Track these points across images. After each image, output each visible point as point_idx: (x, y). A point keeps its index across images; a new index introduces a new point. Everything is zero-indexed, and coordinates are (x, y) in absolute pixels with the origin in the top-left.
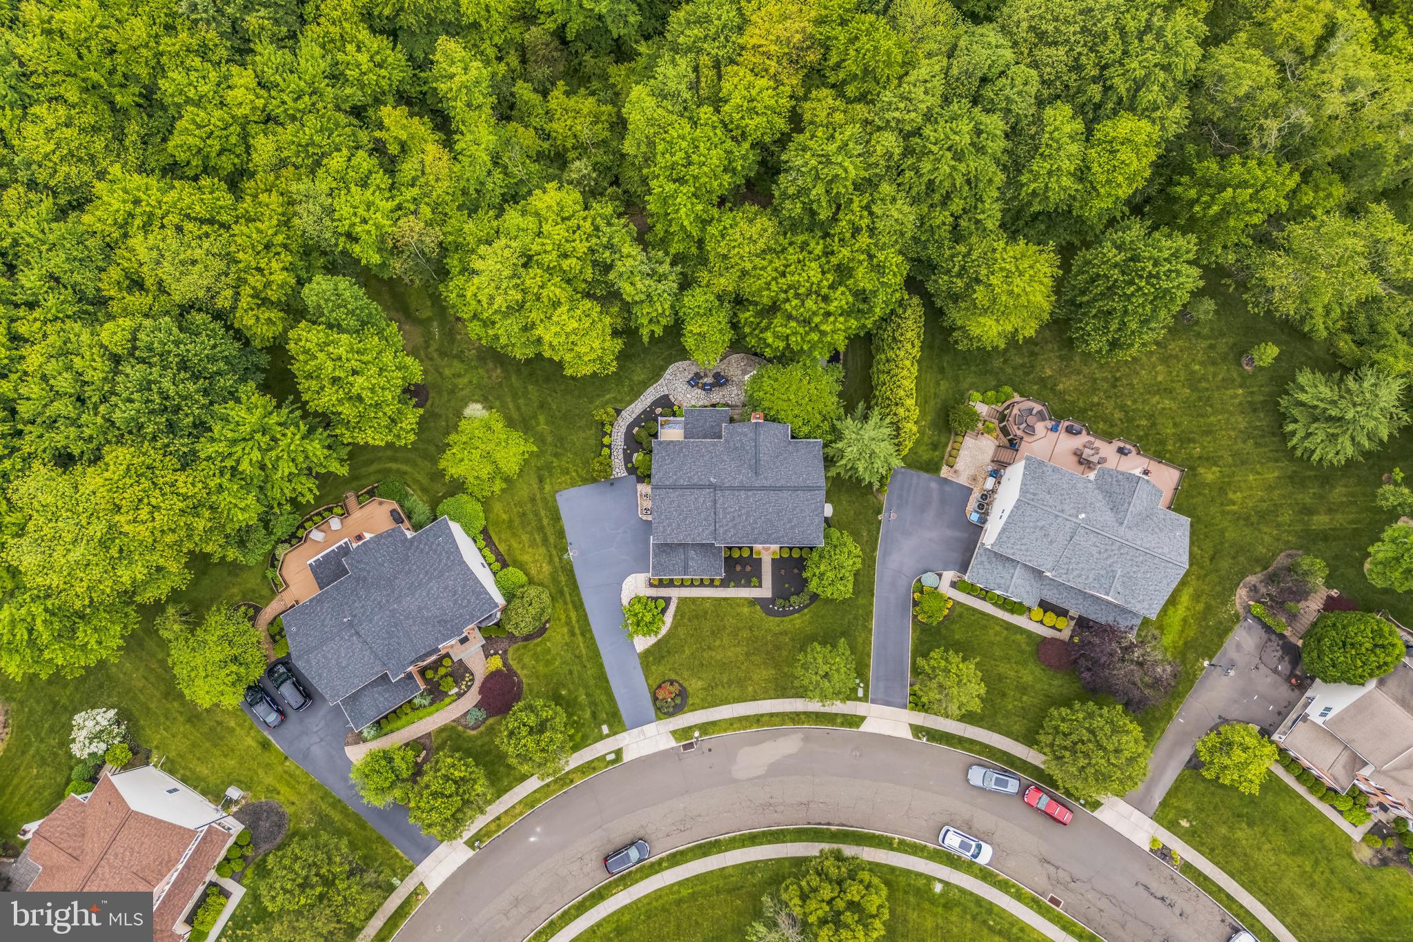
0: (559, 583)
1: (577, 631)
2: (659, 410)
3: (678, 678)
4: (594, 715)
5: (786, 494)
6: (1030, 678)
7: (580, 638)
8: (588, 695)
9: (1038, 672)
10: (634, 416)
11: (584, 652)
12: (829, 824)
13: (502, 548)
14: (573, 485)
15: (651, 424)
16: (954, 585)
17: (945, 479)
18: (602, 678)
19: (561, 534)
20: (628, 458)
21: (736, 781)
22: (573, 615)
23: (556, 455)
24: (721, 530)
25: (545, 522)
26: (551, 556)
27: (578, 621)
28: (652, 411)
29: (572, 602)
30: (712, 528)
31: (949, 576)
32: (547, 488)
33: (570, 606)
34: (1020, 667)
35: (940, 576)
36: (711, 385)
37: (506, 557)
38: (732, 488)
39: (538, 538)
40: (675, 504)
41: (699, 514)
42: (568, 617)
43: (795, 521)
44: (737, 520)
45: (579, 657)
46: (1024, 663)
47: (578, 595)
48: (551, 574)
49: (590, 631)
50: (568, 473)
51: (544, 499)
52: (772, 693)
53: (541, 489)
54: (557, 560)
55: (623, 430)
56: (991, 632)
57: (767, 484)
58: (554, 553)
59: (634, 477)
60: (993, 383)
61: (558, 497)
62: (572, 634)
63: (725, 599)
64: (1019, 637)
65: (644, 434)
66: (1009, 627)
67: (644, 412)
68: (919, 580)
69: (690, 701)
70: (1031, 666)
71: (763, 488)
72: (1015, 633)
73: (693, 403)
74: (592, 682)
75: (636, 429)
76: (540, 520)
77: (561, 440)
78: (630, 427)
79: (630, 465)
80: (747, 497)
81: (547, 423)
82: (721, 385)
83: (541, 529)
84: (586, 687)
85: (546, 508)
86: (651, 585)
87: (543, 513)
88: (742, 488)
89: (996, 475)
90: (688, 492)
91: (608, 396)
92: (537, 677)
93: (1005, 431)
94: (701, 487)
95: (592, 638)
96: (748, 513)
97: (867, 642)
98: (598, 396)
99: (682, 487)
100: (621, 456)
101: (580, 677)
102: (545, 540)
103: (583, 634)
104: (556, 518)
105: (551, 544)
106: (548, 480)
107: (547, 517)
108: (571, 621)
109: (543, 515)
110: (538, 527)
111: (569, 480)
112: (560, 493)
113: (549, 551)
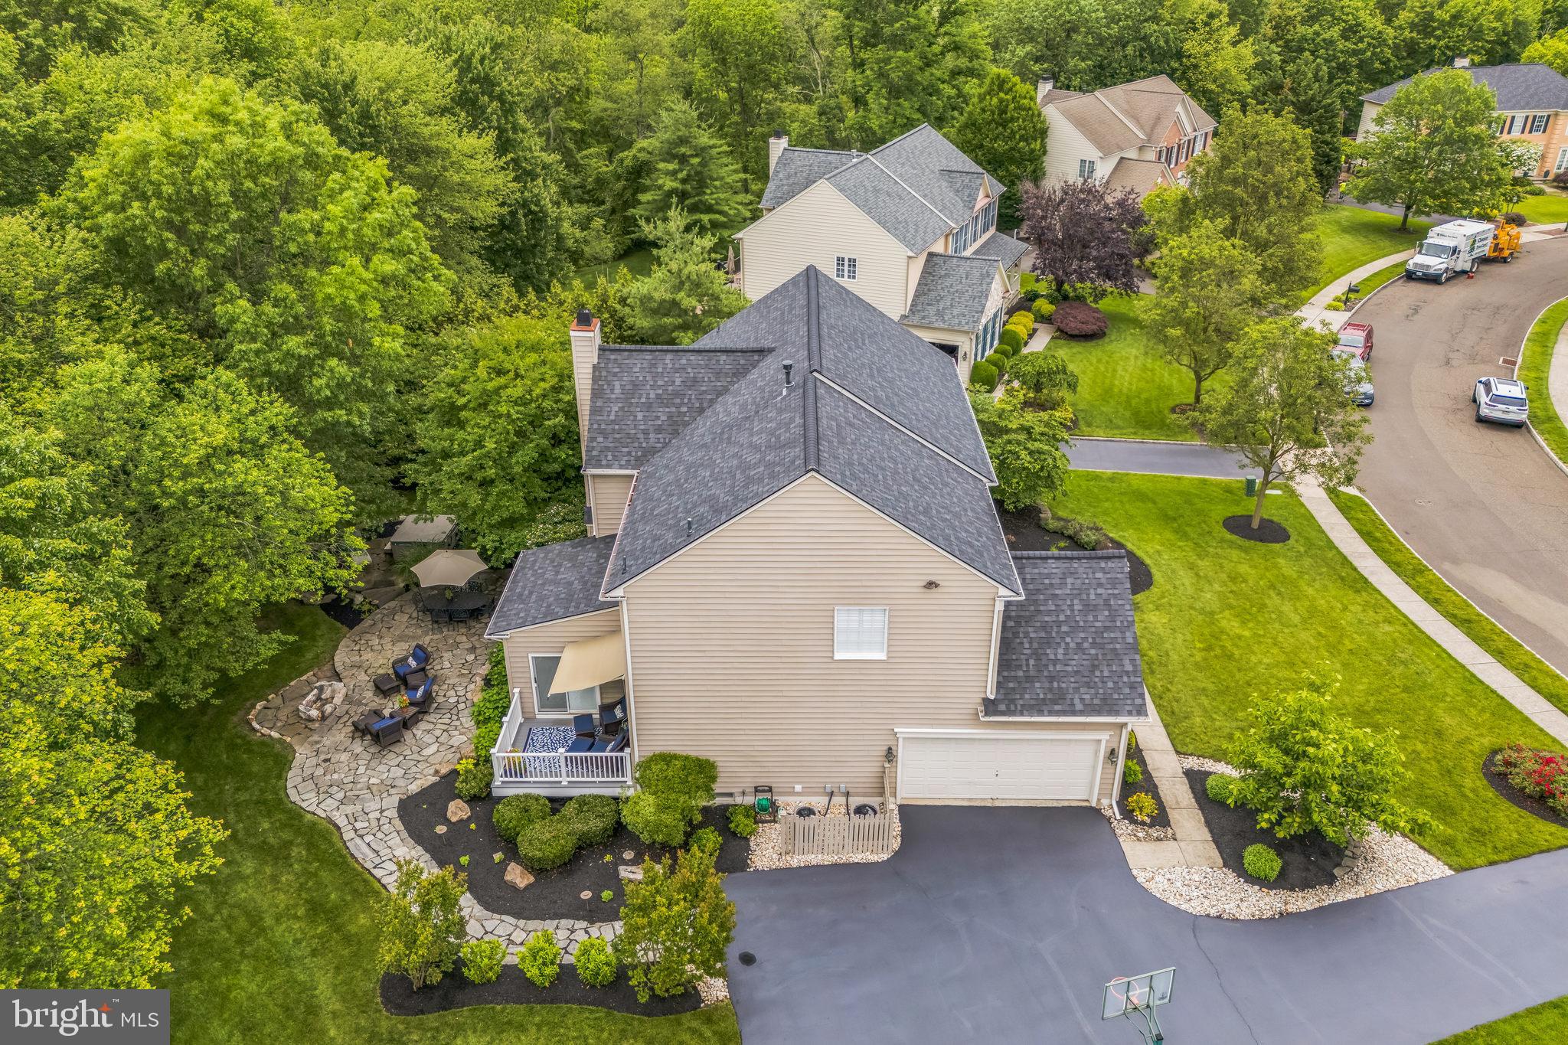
2: (457, 810)
75: (516, 876)
78: (500, 901)
97: (1149, 479)
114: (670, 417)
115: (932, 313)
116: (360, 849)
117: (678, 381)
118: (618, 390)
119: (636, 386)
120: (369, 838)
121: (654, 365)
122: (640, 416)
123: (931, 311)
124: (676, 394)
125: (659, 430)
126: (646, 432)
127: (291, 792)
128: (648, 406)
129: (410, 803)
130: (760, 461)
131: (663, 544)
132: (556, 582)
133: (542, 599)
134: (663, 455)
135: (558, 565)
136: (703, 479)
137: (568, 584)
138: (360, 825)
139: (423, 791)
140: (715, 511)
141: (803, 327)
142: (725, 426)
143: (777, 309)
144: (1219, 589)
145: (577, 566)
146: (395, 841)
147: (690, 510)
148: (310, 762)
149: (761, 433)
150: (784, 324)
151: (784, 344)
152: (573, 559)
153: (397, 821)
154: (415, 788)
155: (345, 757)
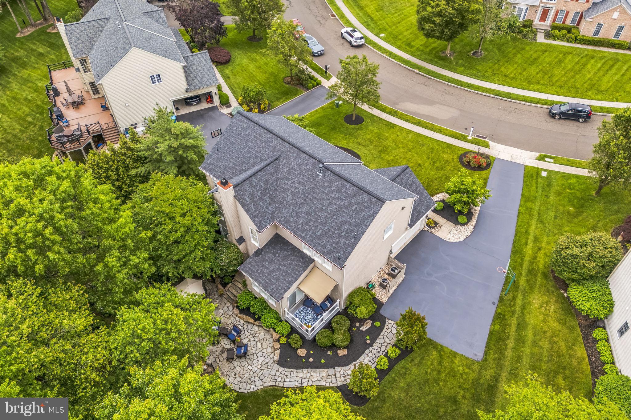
1: (531, 238)
2: (302, 352)
3: (460, 166)
4: (549, 185)
6: (245, 60)
7: (531, 231)
8: (547, 197)
10: (331, 371)
11: (533, 222)
12: (417, 73)
13: (581, 352)
16: (229, 106)
18: (527, 198)
19: (499, 317)
20: (375, 333)
21: (461, 110)
22: (529, 251)
23: (453, 401)
25: (511, 343)
26: (523, 307)
27: (526, 244)
29: (522, 259)
32: (487, 374)
33: (527, 259)
34: (244, 65)
35: (230, 113)
37: (581, 339)
38: (312, 157)
39: (529, 333)
42: (535, 252)
45: (541, 221)
46: (240, 64)
47: (513, 260)
49: (517, 231)
52: (397, 128)
53: (496, 378)
54: (519, 301)
57: (278, 142)
58: (518, 308)
59: (382, 312)
61: (480, 356)
65: (339, 337)
66: (226, 78)
67: (317, 365)
69: (460, 152)
71: (285, 140)
73: (262, 335)
74: (538, 201)
75: (342, 353)
76: (516, 348)
79: (378, 324)
83: (520, 341)
84: (545, 202)
85: (502, 353)
86: (436, 224)
87: (509, 353)
94: (336, 174)
95: (518, 225)
100: (379, 340)
101: (548, 209)
102: (521, 325)
103: (527, 233)
105: (516, 316)
106: (481, 381)
107: (506, 345)
108: (534, 248)
109: (509, 351)
110: (524, 342)
111: (456, 362)
112: (475, 358)
113: (523, 313)
114: (270, 198)
116: (288, 384)
117: (262, 184)
118: (248, 200)
119: (252, 194)
120: (287, 380)
121: (251, 184)
122: (261, 203)
124: (265, 189)
125: (270, 204)
126: (267, 208)
127: (241, 391)
128: (261, 199)
129: (282, 362)
130: (350, 203)
131: (345, 244)
132: (273, 271)
133: (278, 279)
134: (280, 212)
135: (263, 266)
136: (326, 216)
137: (279, 269)
138: (279, 379)
139: (281, 356)
140: (356, 226)
141: (284, 143)
142: (304, 193)
143: (248, 135)
144: (372, 147)
145: (271, 262)
146: (295, 374)
147: (339, 229)
148: (232, 379)
149: (332, 193)
150: (266, 143)
151: (283, 152)
152: (264, 260)
153: (286, 370)
154: (276, 358)
155: (238, 369)
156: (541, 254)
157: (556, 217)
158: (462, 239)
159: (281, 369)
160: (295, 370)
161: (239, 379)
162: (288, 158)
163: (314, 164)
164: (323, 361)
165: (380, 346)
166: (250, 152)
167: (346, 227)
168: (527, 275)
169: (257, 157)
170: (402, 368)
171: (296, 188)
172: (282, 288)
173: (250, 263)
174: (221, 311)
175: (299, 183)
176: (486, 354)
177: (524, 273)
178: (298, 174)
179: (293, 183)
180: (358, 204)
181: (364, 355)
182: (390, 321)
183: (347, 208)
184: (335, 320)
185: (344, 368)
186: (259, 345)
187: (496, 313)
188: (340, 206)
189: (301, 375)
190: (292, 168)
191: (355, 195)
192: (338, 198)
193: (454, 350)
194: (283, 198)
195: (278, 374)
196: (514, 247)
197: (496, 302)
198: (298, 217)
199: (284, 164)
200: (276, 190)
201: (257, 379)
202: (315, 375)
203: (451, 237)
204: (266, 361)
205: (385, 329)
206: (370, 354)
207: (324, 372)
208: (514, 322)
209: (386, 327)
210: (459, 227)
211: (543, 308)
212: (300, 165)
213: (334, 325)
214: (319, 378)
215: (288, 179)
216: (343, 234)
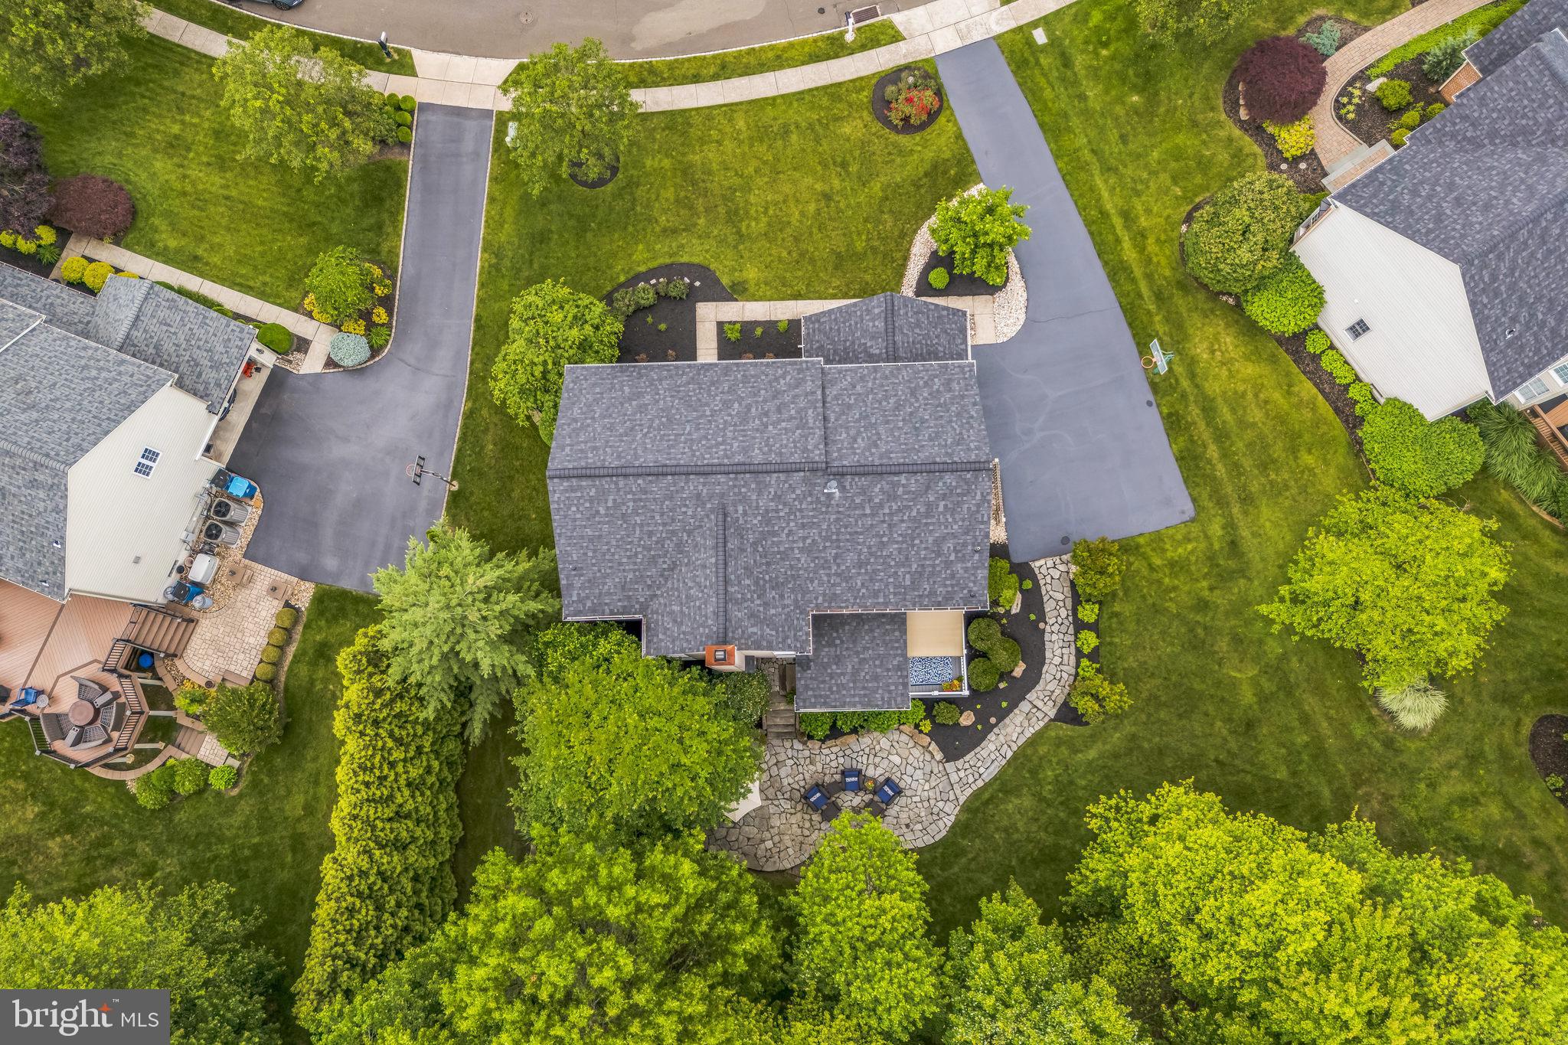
0: (1167, 320)
1: (1117, 221)
2: (967, 719)
3: (893, 137)
4: (1066, 60)
5: (649, 459)
6: (158, 165)
7: (1109, 206)
8: (1082, 97)
9: (141, 178)
10: (1024, 706)
11: (1099, 181)
13: (1307, 388)
14: (1157, 539)
15: (985, 682)
16: (302, 345)
17: (303, 576)
18: (1053, 129)
19: (1174, 423)
20: (1033, 600)
22: (1129, 253)
23: (1203, 605)
24: (809, 386)
25: (1213, 452)
26: (1192, 376)
27: (1118, 241)
28: (982, 718)
29: (1133, 281)
30: (832, 392)
31: (311, 364)
32: (1216, 529)
33: (1138, 272)
34: (177, 186)
35: (330, 363)
36: (842, 787)
37: (1294, 369)
38: (789, 470)
39: (1226, 414)
40: (925, 435)
41: (864, 417)
42: (1141, 249)
43: (628, 409)
44: (770, 406)
45: (1108, 169)
46: (166, 192)
47: (1120, 295)
48: (1186, 338)
49: (1088, 223)
50: (1172, 564)
51: (1222, 502)
52: (697, 120)
53: (1230, 526)
55: (1049, 671)
56: (230, 251)
57: (695, 484)
58: (1185, 383)
59: (1017, 559)
60: (181, 816)
61: (1189, 508)
62: (1127, 216)
63: (797, 296)
64: (172, 244)
65: (1001, 657)
66: (190, 263)
67: (1002, 715)
68: (375, 351)
69: (865, 96)
70: (152, 189)
71: (705, 472)
72: (178, 251)
73: (885, 743)
74: (1075, 122)
75: (1019, 671)
76: (1225, 455)
77: (1196, 645)
78: (1033, 677)
79: (1028, 584)
80: (745, 450)
81: (1234, 684)
82: (817, 787)
83: (1221, 436)
84: (1087, 114)
85: (1212, 480)
87: (1221, 471)
88: (758, 471)
89: (186, 590)
90: (897, 458)
91: (1092, 754)
92: (1195, 124)
93: (158, 696)
94: (863, 471)
95: (1082, 209)
96: (745, 418)
97: (495, 225)
98: (1116, 756)
99: (912, 470)
100: (1049, 606)
101: (1102, 130)
102: (1208, 410)
103: (1104, 215)
104: (1190, 462)
105: (1192, 398)
106: (1217, 546)
107: (1209, 461)
108: (1133, 239)
109: (1220, 466)
110: (1228, 437)
111: (1168, 546)
112: (1186, 517)
113: (1197, 386)
114: (773, 588)
115: (214, 374)
116: (988, 775)
117: (747, 582)
118: (754, 630)
119: (752, 615)
120: (982, 770)
122: (773, 611)
123: (210, 375)
124: (756, 583)
125: (782, 597)
126: (784, 607)
127: (937, 838)
128: (766, 605)
129: (952, 754)
130: (929, 505)
131: (966, 570)
132: (856, 672)
133: (876, 678)
134: (807, 592)
135: (831, 677)
136: (900, 550)
137: (862, 661)
138: (971, 780)
139: (942, 749)
140: (966, 533)
141: (712, 479)
142: (827, 539)
143: (616, 505)
144: (702, 221)
145: (838, 660)
146: (985, 753)
147: (939, 554)
148: (909, 836)
149: (881, 505)
150: (671, 498)
151: (722, 495)
152: (825, 666)
153: (967, 758)
154: (939, 756)
155: (903, 815)
156: (1152, 246)
157: (1124, 139)
158: (1022, 317)
159: (960, 763)
160: (978, 749)
161: (919, 827)
162: (744, 500)
163: (804, 480)
164: (1004, 704)
165: (1055, 613)
166: (650, 534)
167: (950, 544)
168: (1159, 308)
169: (674, 533)
170: (1110, 618)
171: (804, 539)
172: (896, 685)
173: (807, 688)
174: (790, 762)
175: (803, 526)
176: (1194, 500)
177: (1152, 307)
178: (788, 514)
179: (790, 533)
180: (944, 497)
181: (1048, 645)
182: (1038, 564)
183: (928, 515)
184: (972, 637)
185: (1038, 687)
186: (896, 759)
187: (1163, 418)
188: (914, 520)
189: (992, 747)
190: (767, 511)
191: (928, 488)
192: (899, 510)
193: (1152, 529)
194: (792, 567)
195: (962, 774)
196: (1105, 264)
197: (1151, 397)
198: (847, 579)
199: (745, 513)
200: (768, 564)
201: (941, 804)
202: (1009, 730)
203: (1005, 330)
204: (928, 770)
205: (1042, 582)
206: (1054, 637)
207: (1017, 717)
208: (1194, 412)
209: (1040, 577)
210: (1000, 296)
211: (1218, 353)
212: (777, 498)
213: (980, 646)
214: (1019, 730)
215: (774, 534)
216: (952, 557)
